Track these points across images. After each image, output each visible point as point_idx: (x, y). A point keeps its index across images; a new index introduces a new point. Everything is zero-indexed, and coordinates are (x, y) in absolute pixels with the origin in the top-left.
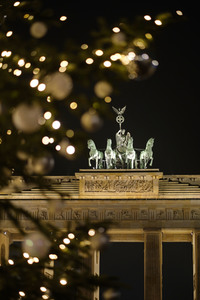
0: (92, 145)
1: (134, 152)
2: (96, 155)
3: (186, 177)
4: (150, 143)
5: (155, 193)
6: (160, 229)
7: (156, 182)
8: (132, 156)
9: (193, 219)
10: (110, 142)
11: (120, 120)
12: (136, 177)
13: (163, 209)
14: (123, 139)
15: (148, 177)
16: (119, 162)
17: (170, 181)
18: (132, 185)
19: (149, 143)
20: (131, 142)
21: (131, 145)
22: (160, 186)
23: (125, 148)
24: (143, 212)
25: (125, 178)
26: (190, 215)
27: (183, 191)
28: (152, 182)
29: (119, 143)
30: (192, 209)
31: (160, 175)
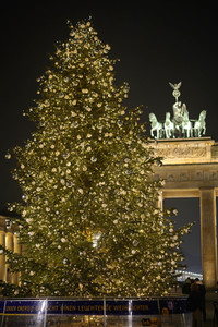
0: (153, 118)
1: (189, 123)
2: (157, 126)
4: (203, 115)
5: (207, 158)
6: (213, 188)
7: (209, 149)
10: (168, 115)
11: (176, 94)
12: (192, 145)
13: (215, 171)
14: (179, 110)
15: (202, 145)
16: (176, 130)
18: (188, 151)
19: (201, 115)
20: (186, 115)
21: (186, 117)
22: (212, 151)
23: (181, 118)
24: (198, 174)
25: (183, 146)
28: (205, 148)
29: (176, 114)
31: (212, 142)
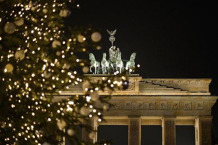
0: (92, 57)
1: (122, 62)
3: (158, 80)
4: (133, 56)
5: (135, 91)
6: (140, 116)
7: (137, 84)
8: (120, 65)
9: (162, 110)
10: (105, 55)
11: (112, 39)
13: (142, 102)
14: (114, 53)
15: (131, 80)
17: (147, 83)
19: (132, 56)
21: (120, 57)
22: (140, 86)
24: (128, 104)
26: (160, 107)
27: (155, 90)
28: (134, 83)
30: (162, 102)
31: (140, 79)
